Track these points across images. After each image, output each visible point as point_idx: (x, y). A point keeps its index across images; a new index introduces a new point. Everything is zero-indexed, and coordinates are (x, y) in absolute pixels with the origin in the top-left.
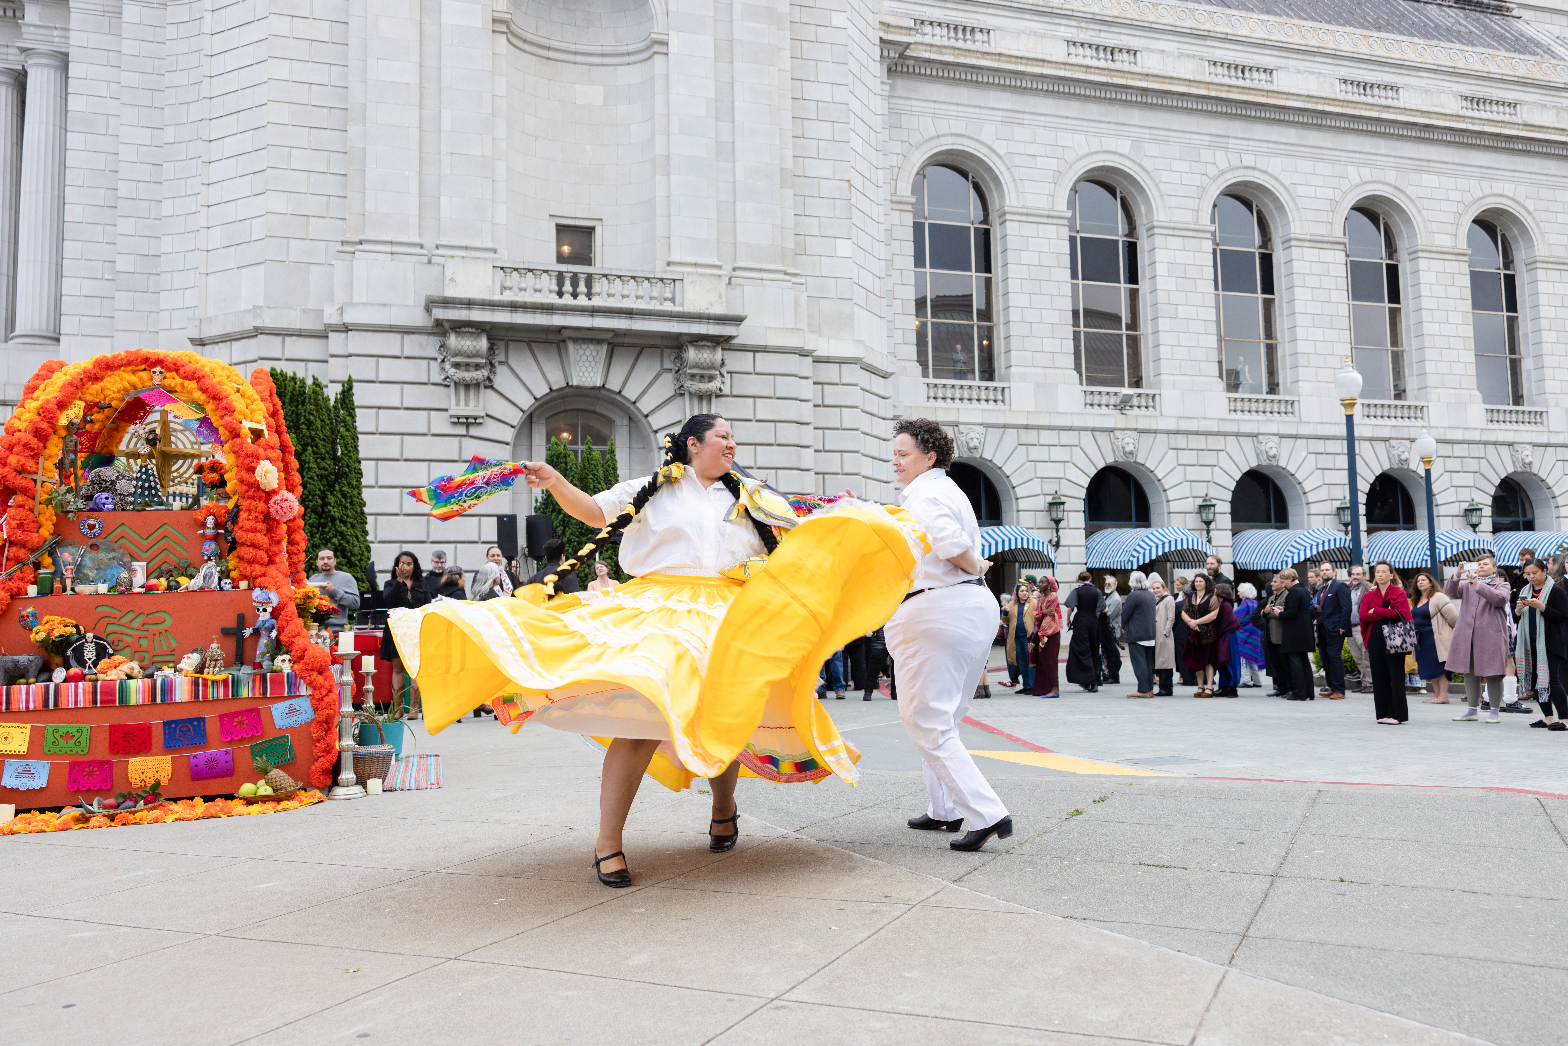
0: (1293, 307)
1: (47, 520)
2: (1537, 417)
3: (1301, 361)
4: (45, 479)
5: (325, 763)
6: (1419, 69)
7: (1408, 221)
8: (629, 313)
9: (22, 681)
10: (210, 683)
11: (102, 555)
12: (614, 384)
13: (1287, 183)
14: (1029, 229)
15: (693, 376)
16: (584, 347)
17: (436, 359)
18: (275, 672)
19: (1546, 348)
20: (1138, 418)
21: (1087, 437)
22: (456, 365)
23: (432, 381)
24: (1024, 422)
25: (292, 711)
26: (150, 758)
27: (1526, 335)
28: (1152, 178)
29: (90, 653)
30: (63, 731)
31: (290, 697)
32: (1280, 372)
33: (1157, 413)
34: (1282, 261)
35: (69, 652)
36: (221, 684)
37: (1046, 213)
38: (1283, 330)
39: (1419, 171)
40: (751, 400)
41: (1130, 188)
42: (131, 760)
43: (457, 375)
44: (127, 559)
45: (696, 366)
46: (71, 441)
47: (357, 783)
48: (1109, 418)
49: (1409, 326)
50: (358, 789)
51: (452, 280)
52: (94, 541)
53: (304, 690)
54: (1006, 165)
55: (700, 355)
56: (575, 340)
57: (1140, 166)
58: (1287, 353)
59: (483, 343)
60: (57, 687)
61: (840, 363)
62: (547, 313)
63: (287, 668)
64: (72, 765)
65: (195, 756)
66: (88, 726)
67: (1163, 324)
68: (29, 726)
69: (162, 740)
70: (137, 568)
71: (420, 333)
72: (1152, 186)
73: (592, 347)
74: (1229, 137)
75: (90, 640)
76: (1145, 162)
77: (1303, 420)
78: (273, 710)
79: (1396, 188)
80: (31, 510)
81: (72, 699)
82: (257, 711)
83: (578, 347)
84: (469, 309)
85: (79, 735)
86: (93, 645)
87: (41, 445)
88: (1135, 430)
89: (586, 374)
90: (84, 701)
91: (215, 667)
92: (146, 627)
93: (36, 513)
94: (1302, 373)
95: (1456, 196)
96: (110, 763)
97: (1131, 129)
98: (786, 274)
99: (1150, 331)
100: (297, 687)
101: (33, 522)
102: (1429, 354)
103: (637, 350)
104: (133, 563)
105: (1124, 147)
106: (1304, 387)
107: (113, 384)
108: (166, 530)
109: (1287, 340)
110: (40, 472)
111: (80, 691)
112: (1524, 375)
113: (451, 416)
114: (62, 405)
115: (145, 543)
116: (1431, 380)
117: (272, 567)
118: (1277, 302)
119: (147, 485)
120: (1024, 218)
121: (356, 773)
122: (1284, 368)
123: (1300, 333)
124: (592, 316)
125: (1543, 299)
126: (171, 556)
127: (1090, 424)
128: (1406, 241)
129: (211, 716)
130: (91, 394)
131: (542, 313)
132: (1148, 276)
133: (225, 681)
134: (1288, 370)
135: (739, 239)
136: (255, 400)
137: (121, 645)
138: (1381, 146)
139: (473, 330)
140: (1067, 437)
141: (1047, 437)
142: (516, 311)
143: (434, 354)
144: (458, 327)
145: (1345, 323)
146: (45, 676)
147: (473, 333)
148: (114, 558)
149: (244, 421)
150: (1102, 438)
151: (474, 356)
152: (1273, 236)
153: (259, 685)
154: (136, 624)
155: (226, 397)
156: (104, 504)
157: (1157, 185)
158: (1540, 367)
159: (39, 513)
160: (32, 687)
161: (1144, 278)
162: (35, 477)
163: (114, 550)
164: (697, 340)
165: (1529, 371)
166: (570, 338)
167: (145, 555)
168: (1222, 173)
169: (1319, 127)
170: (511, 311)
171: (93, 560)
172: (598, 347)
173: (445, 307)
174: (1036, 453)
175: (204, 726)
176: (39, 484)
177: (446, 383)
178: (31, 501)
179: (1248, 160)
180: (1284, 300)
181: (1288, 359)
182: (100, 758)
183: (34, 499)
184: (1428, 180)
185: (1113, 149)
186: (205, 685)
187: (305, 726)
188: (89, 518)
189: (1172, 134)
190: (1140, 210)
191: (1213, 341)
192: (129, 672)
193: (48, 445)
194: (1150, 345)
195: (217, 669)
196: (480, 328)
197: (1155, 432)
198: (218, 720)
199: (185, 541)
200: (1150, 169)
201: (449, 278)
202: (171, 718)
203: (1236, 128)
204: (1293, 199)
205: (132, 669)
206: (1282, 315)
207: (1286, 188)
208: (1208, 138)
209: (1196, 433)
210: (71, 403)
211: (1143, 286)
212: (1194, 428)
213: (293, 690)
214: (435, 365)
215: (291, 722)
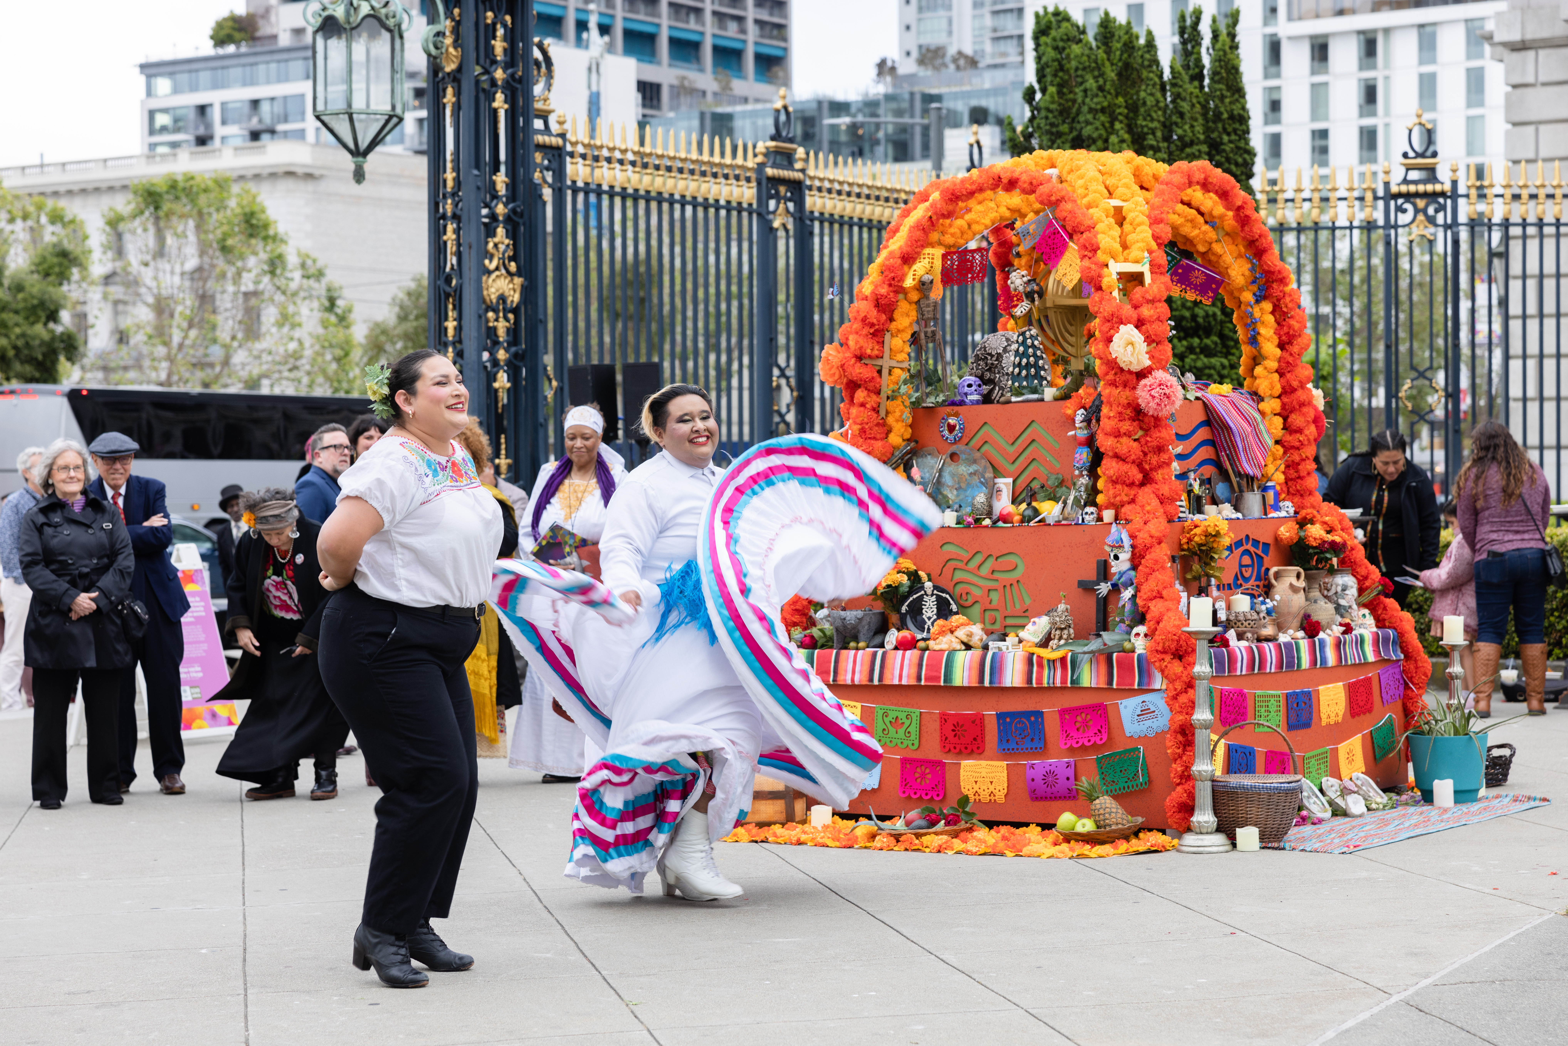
1: (897, 421)
4: (894, 363)
5: (1179, 794)
9: (852, 644)
10: (1045, 663)
11: (963, 469)
18: (1124, 651)
25: (1145, 712)
26: (984, 763)
29: (929, 609)
30: (892, 715)
31: (1142, 691)
35: (904, 609)
36: (1058, 665)
42: (964, 763)
44: (989, 474)
46: (928, 306)
47: (1219, 830)
50: (1220, 839)
52: (954, 448)
53: (1158, 682)
60: (884, 655)
63: (1140, 645)
64: (904, 761)
65: (1032, 766)
66: (918, 711)
68: (859, 705)
69: (996, 739)
70: (1003, 487)
75: (929, 592)
78: (1121, 707)
80: (876, 410)
81: (897, 673)
82: (1102, 707)
85: (907, 722)
86: (934, 598)
87: (884, 317)
90: (908, 676)
91: (1060, 638)
92: (996, 575)
93: (882, 413)
96: (943, 765)
100: (1150, 676)
101: (878, 425)
104: (998, 480)
107: (985, 213)
108: (1034, 430)
110: (886, 355)
111: (906, 662)
114: (908, 259)
115: (1011, 449)
117: (1148, 489)
119: (1024, 361)
121: (1216, 814)
126: (1042, 469)
129: (1050, 709)
130: (953, 235)
133: (1063, 660)
136: (1139, 225)
137: (970, 600)
146: (877, 640)
148: (974, 474)
149: (1111, 263)
153: (1103, 669)
154: (985, 570)
155: (1091, 228)
156: (966, 394)
159: (887, 413)
160: (860, 652)
162: (879, 362)
163: (975, 461)
167: (1012, 468)
171: (953, 475)
175: (1043, 723)
176: (885, 372)
178: (874, 397)
182: (931, 757)
183: (878, 393)
186: (1040, 665)
187: (1161, 735)
188: (949, 415)
192: (965, 640)
193: (896, 315)
195: (1062, 642)
198: (1057, 716)
199: (1057, 446)
202: (1005, 710)
205: (970, 635)
210: (919, 253)
213: (1145, 680)
215: (1144, 728)
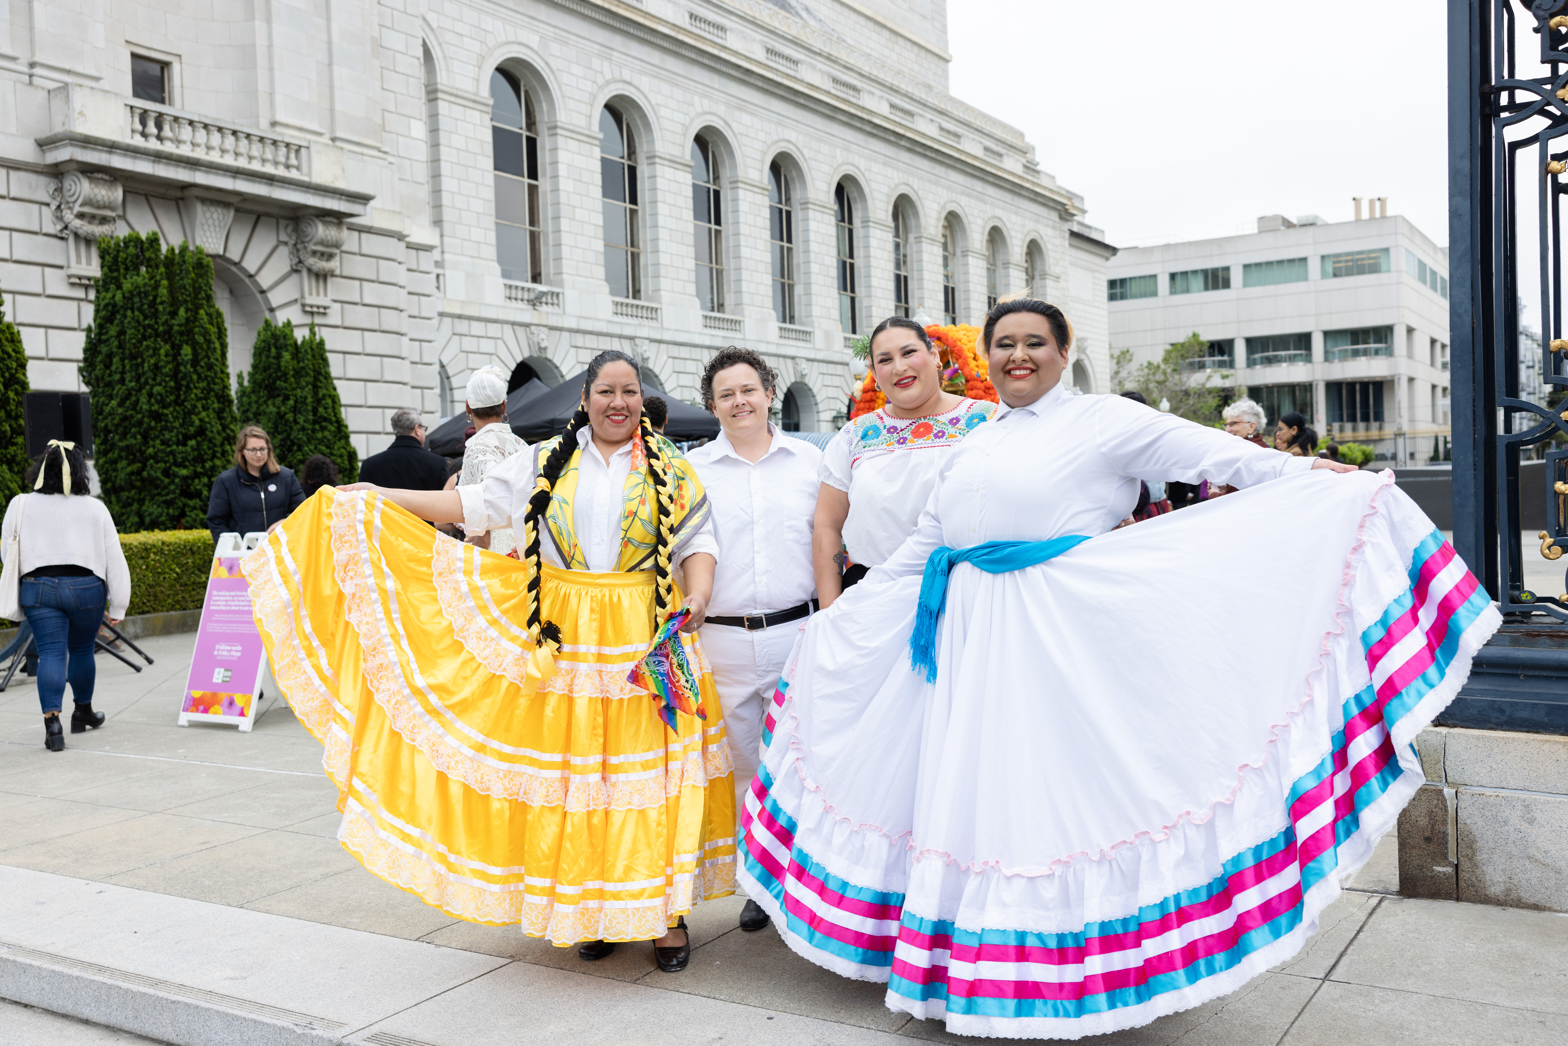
0: (656, 220)
2: (805, 335)
3: (663, 271)
6: (731, 13)
7: (731, 153)
8: (270, 179)
12: (234, 254)
13: (654, 103)
14: (457, 111)
15: (314, 253)
16: (212, 209)
17: (48, 205)
19: (814, 278)
20: (547, 314)
21: (508, 328)
22: (81, 216)
23: (44, 231)
24: (457, 311)
27: (798, 264)
28: (556, 78)
32: (642, 279)
33: (561, 311)
34: (646, 175)
37: (473, 97)
38: (645, 241)
39: (740, 109)
40: (357, 283)
41: (535, 83)
43: (85, 228)
45: (322, 243)
48: (522, 313)
49: (728, 248)
51: (81, 113)
54: (437, 39)
55: (327, 232)
56: (203, 201)
57: (547, 64)
58: (649, 262)
59: (118, 194)
61: (417, 249)
62: (191, 169)
67: (565, 224)
71: (26, 170)
72: (555, 86)
73: (219, 210)
74: (612, 49)
76: (550, 60)
77: (665, 326)
79: (726, 122)
83: (205, 208)
84: (110, 152)
88: (545, 326)
89: (210, 240)
94: (664, 283)
95: (762, 136)
97: (540, 25)
98: (380, 151)
99: (550, 229)
102: (745, 275)
103: (254, 217)
105: (534, 41)
106: (665, 296)
109: (649, 250)
112: (796, 299)
113: (69, 277)
116: (746, 299)
118: (640, 213)
120: (453, 99)
122: (646, 276)
123: (662, 245)
124: (234, 177)
125: (812, 236)
127: (512, 318)
128: (728, 171)
131: (185, 168)
132: (549, 174)
134: (650, 280)
135: (338, 107)
138: (715, 81)
139: (107, 177)
140: (493, 330)
141: (477, 328)
142: (159, 162)
143: (47, 199)
144: (89, 170)
145: (691, 240)
147: (106, 181)
150: (520, 331)
151: (104, 207)
152: (638, 150)
157: (559, 86)
158: (808, 293)
161: (544, 175)
164: (324, 215)
165: (800, 296)
166: (198, 198)
168: (608, 83)
169: (676, 54)
170: (154, 162)
172: (225, 211)
173: (84, 148)
174: (469, 344)
177: (64, 235)
179: (627, 75)
180: (648, 212)
181: (650, 268)
184: (746, 118)
185: (524, 41)
189: (571, 37)
190: (541, 107)
191: (600, 246)
194: (551, 243)
196: (114, 176)
197: (560, 329)
200: (554, 68)
201: (77, 111)
203: (617, 41)
204: (657, 118)
206: (645, 226)
207: (652, 107)
208: (597, 47)
209: (591, 333)
211: (543, 183)
212: (589, 328)
214: (47, 213)
